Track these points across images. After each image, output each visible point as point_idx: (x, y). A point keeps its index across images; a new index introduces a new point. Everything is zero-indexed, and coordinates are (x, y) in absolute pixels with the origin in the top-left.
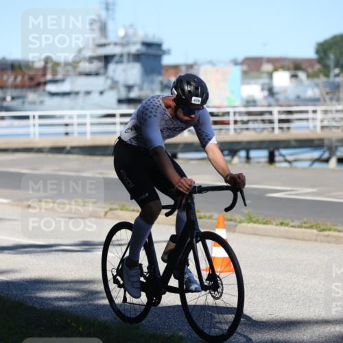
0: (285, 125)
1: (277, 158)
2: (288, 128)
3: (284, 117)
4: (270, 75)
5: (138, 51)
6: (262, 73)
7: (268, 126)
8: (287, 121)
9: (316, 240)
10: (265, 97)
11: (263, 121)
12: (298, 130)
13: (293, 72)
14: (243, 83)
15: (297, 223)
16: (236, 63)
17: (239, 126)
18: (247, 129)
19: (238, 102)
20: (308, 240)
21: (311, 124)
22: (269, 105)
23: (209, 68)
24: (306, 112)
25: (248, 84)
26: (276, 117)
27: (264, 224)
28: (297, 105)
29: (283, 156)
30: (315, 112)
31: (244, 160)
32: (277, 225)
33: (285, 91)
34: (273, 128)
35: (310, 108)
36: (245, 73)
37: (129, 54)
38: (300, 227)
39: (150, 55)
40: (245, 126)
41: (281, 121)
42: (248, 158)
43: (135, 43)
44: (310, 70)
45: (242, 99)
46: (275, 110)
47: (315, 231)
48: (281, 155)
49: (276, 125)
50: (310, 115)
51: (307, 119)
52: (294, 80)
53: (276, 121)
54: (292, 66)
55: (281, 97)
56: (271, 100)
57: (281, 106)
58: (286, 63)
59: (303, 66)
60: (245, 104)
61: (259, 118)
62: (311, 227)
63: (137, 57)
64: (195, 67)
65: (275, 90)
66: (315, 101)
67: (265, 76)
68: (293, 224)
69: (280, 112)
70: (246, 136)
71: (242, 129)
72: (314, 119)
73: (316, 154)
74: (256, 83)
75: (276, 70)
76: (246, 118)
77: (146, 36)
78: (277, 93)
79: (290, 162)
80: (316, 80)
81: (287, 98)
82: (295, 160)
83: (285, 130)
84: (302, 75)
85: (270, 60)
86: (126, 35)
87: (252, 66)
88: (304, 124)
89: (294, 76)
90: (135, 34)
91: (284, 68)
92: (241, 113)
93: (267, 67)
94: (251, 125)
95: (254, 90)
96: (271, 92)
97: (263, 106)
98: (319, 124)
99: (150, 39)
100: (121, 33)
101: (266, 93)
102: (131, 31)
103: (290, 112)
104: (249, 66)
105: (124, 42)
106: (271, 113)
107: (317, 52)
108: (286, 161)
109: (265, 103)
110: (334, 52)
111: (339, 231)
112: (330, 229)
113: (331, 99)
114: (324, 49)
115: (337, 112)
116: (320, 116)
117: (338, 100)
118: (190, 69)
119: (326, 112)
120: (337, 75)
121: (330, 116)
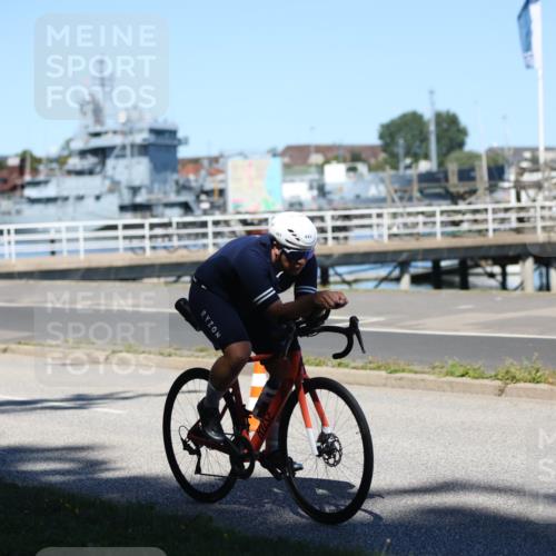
0: (341, 235)
1: (332, 279)
2: (346, 238)
3: (339, 223)
4: (320, 169)
5: (144, 140)
6: (310, 166)
8: (344, 229)
9: (385, 385)
10: (314, 198)
12: (359, 241)
13: (350, 164)
14: (284, 181)
16: (275, 154)
19: (279, 206)
20: (376, 386)
21: (375, 232)
22: (320, 209)
23: (239, 161)
24: (369, 216)
25: (292, 181)
26: (329, 224)
27: (317, 365)
28: (357, 208)
29: (340, 275)
30: (379, 216)
32: (333, 366)
33: (341, 189)
34: (326, 239)
35: (374, 211)
36: (286, 167)
37: (132, 146)
38: (363, 368)
39: (161, 147)
41: (336, 229)
43: (141, 131)
44: (373, 161)
45: (284, 201)
46: (328, 215)
47: (383, 373)
48: (337, 274)
49: (330, 235)
50: (374, 221)
51: (370, 226)
52: (352, 174)
53: (330, 230)
54: (348, 156)
55: (335, 197)
56: (323, 202)
57: (335, 209)
58: (341, 152)
59: (364, 156)
60: (287, 206)
62: (379, 368)
63: (144, 149)
64: (221, 160)
65: (327, 188)
66: (380, 201)
67: (313, 169)
68: (353, 365)
69: (333, 217)
72: (378, 225)
73: (383, 272)
74: (302, 181)
75: (327, 161)
77: (156, 121)
78: (329, 193)
79: (349, 283)
80: (381, 174)
81: (342, 198)
82: (356, 281)
83: (342, 241)
84: (362, 168)
85: (319, 149)
86: (129, 120)
87: (296, 158)
88: (366, 232)
89: (352, 169)
90: (141, 119)
91: (338, 159)
93: (317, 159)
95: (300, 189)
96: (322, 191)
97: (312, 210)
98: (385, 232)
99: (160, 125)
100: (122, 118)
101: (315, 192)
102: (135, 115)
103: (347, 217)
104: (291, 157)
105: (126, 129)
106: (322, 219)
107: (381, 137)
108: (344, 282)
109: (314, 206)
110: (403, 136)
111: (416, 372)
112: (403, 371)
113: (401, 199)
114: (390, 132)
115: (409, 214)
116: (386, 221)
117: (410, 199)
118: (215, 163)
119: (395, 215)
120: (409, 167)
121: (400, 220)
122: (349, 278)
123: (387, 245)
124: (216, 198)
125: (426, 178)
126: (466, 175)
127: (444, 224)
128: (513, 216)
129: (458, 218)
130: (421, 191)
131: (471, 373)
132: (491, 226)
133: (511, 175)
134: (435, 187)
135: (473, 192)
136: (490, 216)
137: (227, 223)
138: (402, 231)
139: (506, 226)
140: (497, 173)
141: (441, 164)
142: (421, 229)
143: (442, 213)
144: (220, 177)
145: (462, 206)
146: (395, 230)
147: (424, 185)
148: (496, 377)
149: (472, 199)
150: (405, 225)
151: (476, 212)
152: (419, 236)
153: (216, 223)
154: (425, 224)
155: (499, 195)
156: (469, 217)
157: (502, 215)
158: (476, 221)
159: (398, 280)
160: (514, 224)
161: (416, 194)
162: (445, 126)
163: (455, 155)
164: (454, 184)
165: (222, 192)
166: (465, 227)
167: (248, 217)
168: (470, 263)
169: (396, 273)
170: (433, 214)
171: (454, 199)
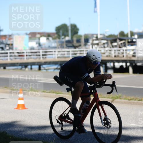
0: (44, 57)
2: (46, 58)
3: (44, 53)
4: (39, 39)
6: (36, 38)
7: (38, 57)
8: (45, 55)
10: (38, 47)
11: (37, 55)
12: (49, 58)
13: (47, 37)
14: (29, 41)
15: (48, 91)
16: (27, 34)
17: (28, 57)
18: (31, 58)
19: (27, 48)
21: (53, 56)
22: (39, 49)
23: (17, 36)
24: (52, 52)
25: (31, 42)
26: (41, 54)
28: (49, 49)
29: (44, 68)
30: (55, 52)
31: (30, 69)
33: (44, 44)
34: (40, 58)
35: (53, 50)
36: (30, 38)
38: (49, 93)
40: (30, 57)
41: (43, 55)
42: (31, 68)
44: (53, 37)
45: (29, 47)
46: (41, 51)
47: (55, 94)
48: (43, 67)
49: (41, 56)
50: (53, 53)
51: (52, 54)
54: (47, 35)
55: (43, 46)
56: (40, 48)
57: (43, 49)
58: (45, 34)
59: (51, 35)
60: (30, 49)
61: (35, 54)
62: (53, 93)
64: (12, 36)
66: (55, 48)
68: (47, 92)
70: (31, 61)
71: (29, 58)
74: (34, 41)
75: (41, 36)
76: (30, 54)
79: (46, 70)
80: (55, 40)
81: (45, 47)
82: (48, 69)
84: (50, 38)
85: (39, 33)
87: (33, 36)
88: (51, 56)
89: (48, 39)
91: (44, 36)
92: (28, 52)
93: (38, 36)
94: (32, 57)
95: (33, 44)
96: (40, 45)
98: (56, 56)
101: (38, 45)
103: (46, 52)
106: (39, 52)
107: (56, 30)
108: (45, 69)
109: (37, 49)
110: (62, 30)
111: (63, 94)
112: (60, 93)
113: (61, 47)
114: (58, 29)
115: (63, 51)
116: (57, 53)
117: (63, 47)
118: (10, 37)
119: (59, 52)
120: (63, 39)
121: (60, 53)
122: (46, 68)
123: (57, 59)
124: (10, 46)
125: (68, 42)
126: (78, 41)
127: (72, 54)
129: (76, 52)
130: (66, 45)
133: (90, 41)
134: (70, 44)
135: (80, 46)
136: (84, 52)
137: (13, 53)
138: (61, 56)
140: (87, 41)
141: (72, 38)
142: (66, 55)
143: (72, 51)
144: (12, 40)
145: (77, 49)
146: (59, 56)
147: (67, 43)
149: (80, 47)
150: (62, 54)
151: (81, 51)
152: (65, 57)
153: (10, 53)
154: (67, 54)
155: (87, 47)
156: (79, 52)
158: (81, 54)
161: (65, 46)
162: (73, 27)
163: (76, 35)
164: (75, 43)
165: (12, 45)
166: (78, 55)
167: (19, 51)
170: (69, 51)
171: (75, 47)
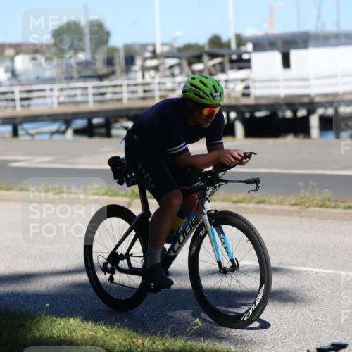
0: (26, 103)
2: (29, 106)
3: (25, 95)
4: (12, 59)
6: (5, 57)
7: (11, 104)
8: (28, 99)
10: (9, 79)
11: (7, 100)
12: (37, 107)
21: (48, 101)
22: (12, 85)
24: (44, 90)
26: (17, 96)
30: (51, 90)
33: (26, 72)
34: (15, 106)
35: (47, 87)
41: (22, 99)
46: (17, 89)
49: (18, 103)
50: (48, 93)
53: (18, 100)
55: (23, 78)
56: (14, 81)
61: (3, 97)
65: (18, 72)
67: (8, 60)
69: (21, 92)
72: (51, 97)
75: (17, 54)
78: (19, 75)
79: (32, 135)
83: (26, 107)
85: (12, 46)
93: (10, 52)
96: (14, 74)
97: (6, 86)
98: (55, 101)
101: (9, 75)
103: (30, 92)
106: (12, 92)
109: (8, 83)
113: (66, 79)
115: (72, 89)
116: (56, 93)
117: (72, 78)
119: (61, 90)
121: (65, 93)
122: (32, 131)
123: (56, 109)
126: (110, 62)
127: (94, 95)
128: (140, 89)
129: (103, 90)
131: (109, 193)
132: (126, 96)
133: (139, 62)
135: (113, 73)
136: (125, 89)
138: (67, 100)
139: (135, 95)
140: (130, 60)
142: (79, 98)
143: (94, 87)
145: (106, 83)
146: (62, 99)
148: (125, 195)
149: (112, 77)
150: (69, 96)
151: (115, 86)
152: (77, 103)
154: (82, 95)
155: (131, 75)
156: (111, 90)
157: (132, 88)
158: (115, 93)
159: (64, 132)
160: (141, 94)
161: (76, 75)
166: (108, 96)
168: (112, 120)
169: (63, 127)
170: (86, 88)
171: (101, 78)
